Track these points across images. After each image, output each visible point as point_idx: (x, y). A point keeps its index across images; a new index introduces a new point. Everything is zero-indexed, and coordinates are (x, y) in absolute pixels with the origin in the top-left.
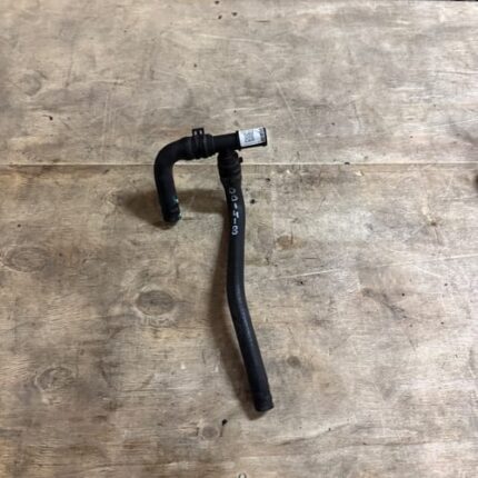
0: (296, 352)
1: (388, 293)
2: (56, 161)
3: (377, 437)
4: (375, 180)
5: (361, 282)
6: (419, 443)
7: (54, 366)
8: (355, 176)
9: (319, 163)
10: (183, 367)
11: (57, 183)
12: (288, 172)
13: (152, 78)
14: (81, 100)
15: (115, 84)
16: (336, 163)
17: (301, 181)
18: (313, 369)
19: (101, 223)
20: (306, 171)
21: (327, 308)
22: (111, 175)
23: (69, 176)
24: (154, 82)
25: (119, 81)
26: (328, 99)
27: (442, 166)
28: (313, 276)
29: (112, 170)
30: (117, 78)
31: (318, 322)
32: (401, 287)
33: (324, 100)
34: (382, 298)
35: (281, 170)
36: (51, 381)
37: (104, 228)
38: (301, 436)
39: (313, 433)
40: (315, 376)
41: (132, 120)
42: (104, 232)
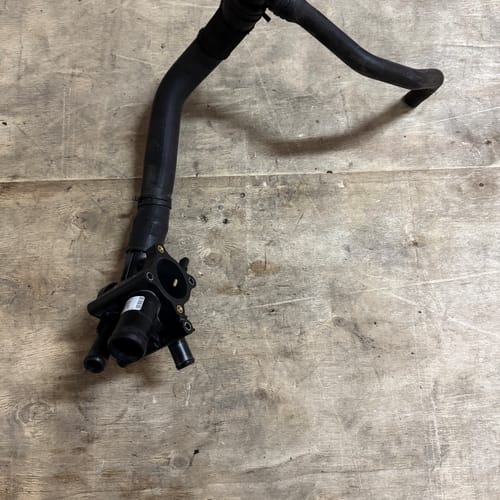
0: (264, 385)
1: (359, 322)
2: (14, 177)
3: (335, 465)
4: (358, 192)
5: (333, 311)
6: (374, 470)
7: (33, 401)
8: (336, 188)
9: (299, 173)
10: (155, 401)
11: (18, 204)
12: (265, 184)
13: (114, 66)
14: (36, 99)
15: (73, 75)
16: (317, 172)
17: (278, 195)
18: (279, 401)
19: (67, 250)
20: (284, 183)
21: (297, 339)
22: (74, 193)
23: (30, 195)
24: (116, 71)
25: (77, 71)
26: (315, 88)
27: (435, 172)
28: (285, 305)
29: (74, 187)
30: (74, 67)
31: (287, 354)
32: (373, 315)
33: (309, 89)
34: (353, 327)
35: (256, 183)
36: (31, 415)
37: (70, 256)
38: (265, 465)
39: (276, 462)
40: (281, 408)
41: (93, 122)
42: (71, 260)
